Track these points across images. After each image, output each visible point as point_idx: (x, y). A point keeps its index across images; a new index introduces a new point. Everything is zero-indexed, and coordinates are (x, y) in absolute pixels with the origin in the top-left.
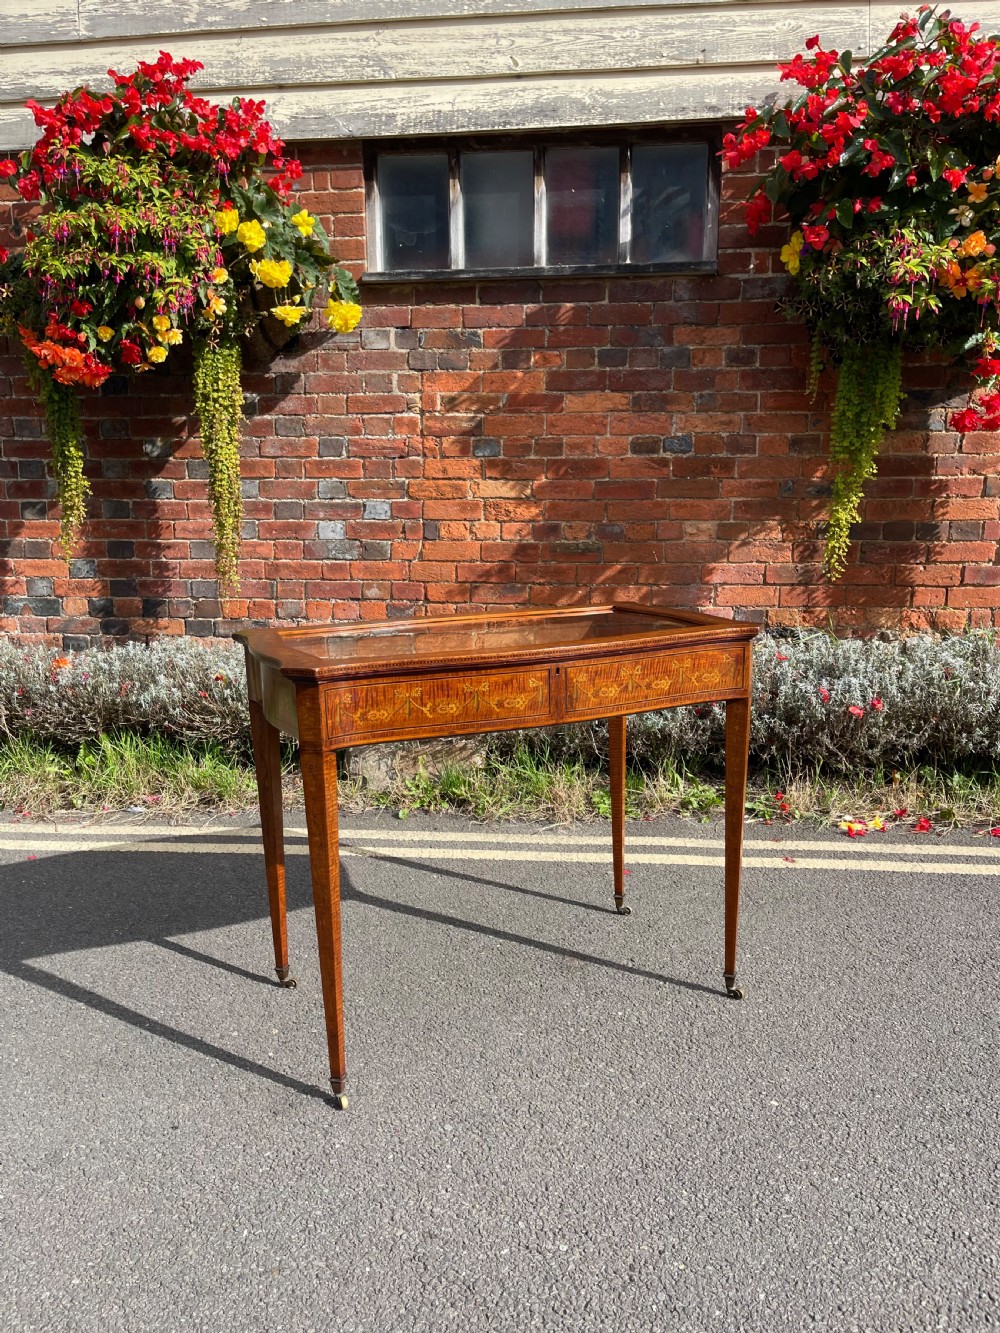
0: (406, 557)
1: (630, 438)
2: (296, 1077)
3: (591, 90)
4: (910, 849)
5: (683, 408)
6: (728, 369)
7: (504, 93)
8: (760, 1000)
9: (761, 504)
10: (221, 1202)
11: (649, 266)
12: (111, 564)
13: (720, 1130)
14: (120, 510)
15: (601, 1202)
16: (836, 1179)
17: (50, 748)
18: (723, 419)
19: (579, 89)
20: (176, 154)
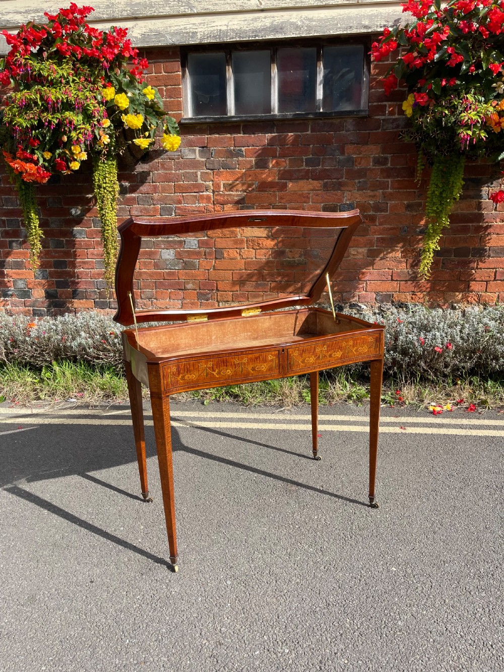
0: (206, 268)
1: (322, 204)
2: (153, 553)
3: (301, 17)
4: (465, 422)
5: (350, 188)
6: (374, 167)
7: (255, 20)
8: (387, 510)
9: (390, 239)
10: (115, 624)
11: (332, 113)
12: (55, 271)
13: (366, 584)
14: (59, 244)
15: (306, 625)
16: (425, 612)
17: (28, 368)
18: (371, 194)
19: (294, 17)
20: (81, 58)
